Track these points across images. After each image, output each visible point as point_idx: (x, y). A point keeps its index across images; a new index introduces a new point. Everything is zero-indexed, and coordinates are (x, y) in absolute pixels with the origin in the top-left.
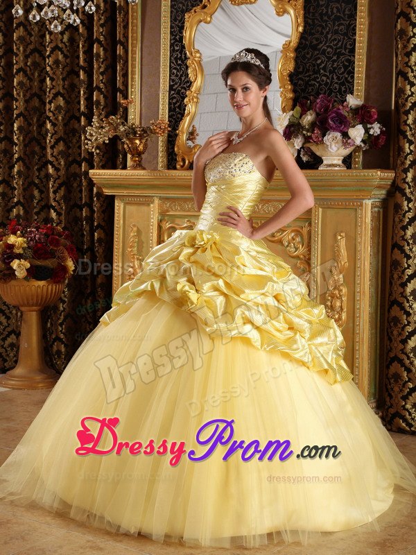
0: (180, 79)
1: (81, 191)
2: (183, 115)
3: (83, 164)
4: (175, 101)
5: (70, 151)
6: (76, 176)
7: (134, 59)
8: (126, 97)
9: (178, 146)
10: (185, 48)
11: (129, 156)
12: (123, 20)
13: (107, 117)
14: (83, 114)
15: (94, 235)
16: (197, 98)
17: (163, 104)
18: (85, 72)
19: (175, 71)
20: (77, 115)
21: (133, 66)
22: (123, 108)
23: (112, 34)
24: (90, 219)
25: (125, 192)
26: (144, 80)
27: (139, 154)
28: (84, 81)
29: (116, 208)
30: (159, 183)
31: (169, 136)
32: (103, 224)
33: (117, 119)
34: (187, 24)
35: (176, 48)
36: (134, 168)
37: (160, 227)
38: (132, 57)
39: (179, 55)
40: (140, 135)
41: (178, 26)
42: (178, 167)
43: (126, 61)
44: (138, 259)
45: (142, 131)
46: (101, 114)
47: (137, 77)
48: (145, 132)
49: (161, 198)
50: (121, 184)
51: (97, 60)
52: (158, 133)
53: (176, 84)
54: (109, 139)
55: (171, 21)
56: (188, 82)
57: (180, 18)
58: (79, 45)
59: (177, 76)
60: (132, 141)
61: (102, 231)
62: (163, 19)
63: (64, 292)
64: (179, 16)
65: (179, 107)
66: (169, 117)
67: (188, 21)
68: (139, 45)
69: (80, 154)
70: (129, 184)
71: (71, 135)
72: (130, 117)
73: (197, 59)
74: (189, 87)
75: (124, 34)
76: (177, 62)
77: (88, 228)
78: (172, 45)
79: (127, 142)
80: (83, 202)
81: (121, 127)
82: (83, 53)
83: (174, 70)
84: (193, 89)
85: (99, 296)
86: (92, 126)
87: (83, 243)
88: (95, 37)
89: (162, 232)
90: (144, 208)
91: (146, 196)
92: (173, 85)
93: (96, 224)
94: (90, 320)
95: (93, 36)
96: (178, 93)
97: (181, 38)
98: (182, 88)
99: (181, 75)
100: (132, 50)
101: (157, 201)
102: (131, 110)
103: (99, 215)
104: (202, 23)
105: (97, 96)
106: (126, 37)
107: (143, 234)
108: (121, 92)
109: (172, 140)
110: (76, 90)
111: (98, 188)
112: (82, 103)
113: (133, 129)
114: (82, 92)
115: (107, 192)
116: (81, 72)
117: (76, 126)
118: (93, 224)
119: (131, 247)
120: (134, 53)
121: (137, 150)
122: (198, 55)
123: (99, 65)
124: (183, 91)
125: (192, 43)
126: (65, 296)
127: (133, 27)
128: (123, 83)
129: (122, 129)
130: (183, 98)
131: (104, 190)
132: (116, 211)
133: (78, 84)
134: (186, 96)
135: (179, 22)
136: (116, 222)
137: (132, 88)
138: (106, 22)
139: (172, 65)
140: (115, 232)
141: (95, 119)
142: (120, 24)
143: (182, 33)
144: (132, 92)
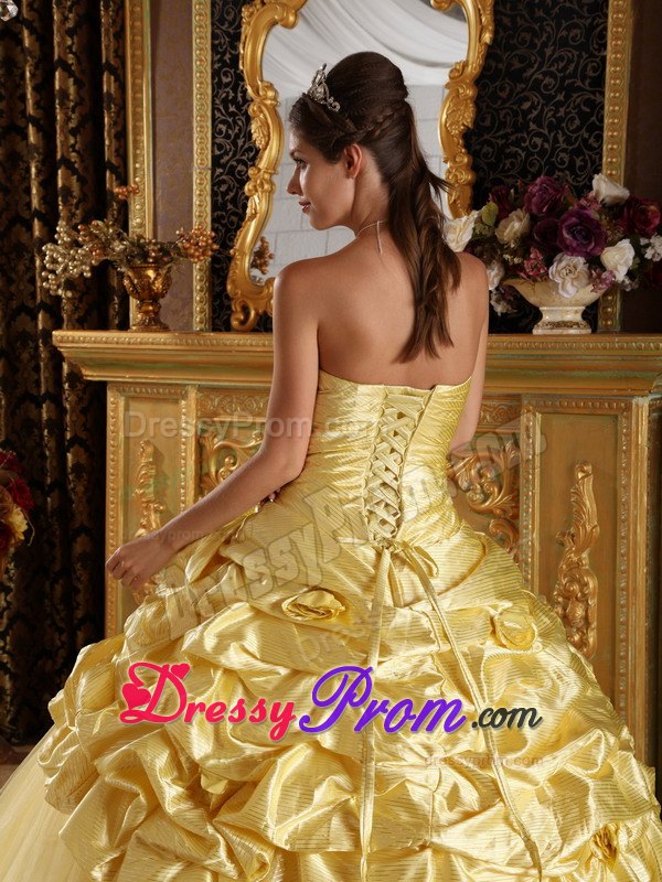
0: (234, 143)
1: (37, 369)
2: (242, 217)
3: (40, 316)
4: (223, 188)
5: (13, 288)
6: (27, 338)
7: (138, 103)
8: (124, 181)
9: (233, 282)
10: (243, 80)
11: (133, 302)
12: (114, 21)
13: (86, 221)
14: (37, 214)
15: (65, 458)
16: (271, 183)
17: (200, 195)
18: (39, 129)
19: (224, 128)
20: (26, 215)
21: (138, 117)
22: (118, 202)
23: (91, 49)
24: (57, 426)
25: (127, 377)
26: (159, 145)
27: (155, 298)
28: (35, 148)
29: (110, 407)
30: (197, 358)
31: (215, 260)
32: (83, 435)
33: (108, 227)
34: (246, 30)
35: (225, 80)
36: (145, 327)
37: (200, 448)
38: (134, 99)
39: (232, 94)
40: (156, 260)
41: (228, 34)
42: (235, 323)
43: (123, 108)
44: (156, 511)
45: (160, 250)
46: (73, 215)
47: (146, 139)
48: (167, 253)
49: (200, 389)
50: (117, 360)
51: (61, 104)
52: (193, 256)
53: (226, 153)
54: (93, 269)
55: (213, 24)
56: (250, 149)
57: (230, 18)
58: (23, 74)
59: (227, 136)
60: (139, 271)
61: (82, 450)
62: (195, 20)
63: (7, 571)
64: (228, 14)
65: (234, 201)
66: (213, 221)
67: (249, 23)
68: (148, 74)
69: (33, 295)
70: (136, 361)
71: (13, 256)
72: (134, 222)
73: (269, 102)
74: (253, 159)
75: (116, 51)
76: (226, 108)
77: (52, 444)
78: (215, 74)
79: (130, 274)
80: (43, 390)
81: (117, 243)
82: (34, 89)
83: (221, 126)
84: (263, 164)
85: (79, 579)
86: (55, 242)
87: (43, 471)
88: (56, 57)
89: (204, 456)
90: (168, 408)
91: (171, 384)
92: (221, 156)
93: (68, 436)
94: (62, 625)
95: (53, 53)
96: (231, 171)
97: (235, 59)
98: (239, 161)
99: (237, 136)
100: (134, 84)
101: (193, 394)
102: (135, 207)
103: (74, 418)
104: (278, 29)
105: (65, 178)
106: (122, 58)
107: (166, 461)
108: (114, 170)
109: (219, 268)
110: (22, 165)
111: (70, 365)
112: (34, 191)
113: (141, 247)
114: (33, 170)
115: (91, 375)
116: (31, 130)
117: (24, 238)
118: (63, 436)
119: (141, 486)
120: (137, 89)
121: (151, 290)
122: (270, 94)
123: (66, 114)
124: (241, 167)
125: (257, 69)
126: (10, 579)
127: (133, 35)
128: (117, 151)
129: (118, 247)
130: (242, 183)
131: (86, 372)
132: (110, 413)
133: (25, 152)
134: (248, 179)
135: (231, 24)
136: (110, 435)
137: (135, 162)
138: (78, 24)
139: (218, 114)
140: (110, 456)
141: (61, 227)
142: (107, 31)
143: (235, 48)
144: (135, 169)
